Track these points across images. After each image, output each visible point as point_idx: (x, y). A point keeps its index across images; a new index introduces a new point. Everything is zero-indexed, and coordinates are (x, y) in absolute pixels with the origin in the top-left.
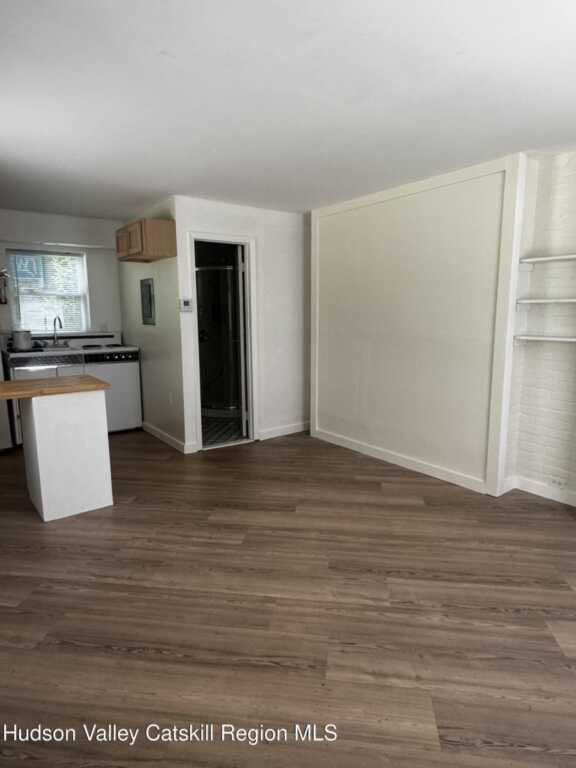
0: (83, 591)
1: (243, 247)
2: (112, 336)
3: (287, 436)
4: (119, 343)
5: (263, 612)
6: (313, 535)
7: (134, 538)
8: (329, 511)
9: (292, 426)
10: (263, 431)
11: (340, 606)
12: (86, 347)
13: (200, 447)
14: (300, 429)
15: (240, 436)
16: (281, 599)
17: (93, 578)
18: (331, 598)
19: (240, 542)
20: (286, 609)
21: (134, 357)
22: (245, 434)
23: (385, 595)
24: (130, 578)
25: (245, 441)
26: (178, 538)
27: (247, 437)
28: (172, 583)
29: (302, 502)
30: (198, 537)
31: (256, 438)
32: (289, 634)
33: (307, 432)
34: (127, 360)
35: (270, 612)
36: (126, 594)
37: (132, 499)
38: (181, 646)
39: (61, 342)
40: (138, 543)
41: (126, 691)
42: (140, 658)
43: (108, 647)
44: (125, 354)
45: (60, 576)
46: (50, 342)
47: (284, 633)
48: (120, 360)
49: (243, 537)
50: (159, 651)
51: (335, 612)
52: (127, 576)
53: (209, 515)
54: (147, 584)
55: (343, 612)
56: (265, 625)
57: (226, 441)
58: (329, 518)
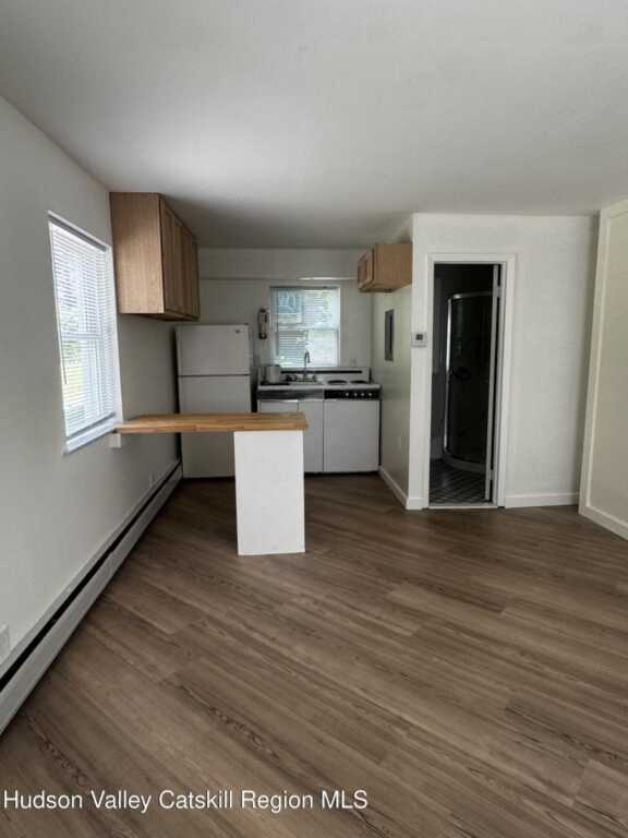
0: (228, 638)
1: (500, 266)
2: (360, 372)
3: (542, 507)
4: (367, 379)
5: (387, 737)
6: (507, 653)
7: (303, 595)
8: (548, 625)
9: (554, 496)
10: (512, 496)
11: (491, 772)
12: (331, 382)
13: (426, 504)
14: (567, 502)
15: (482, 499)
16: (419, 728)
17: (243, 628)
18: (483, 755)
19: (409, 634)
20: (416, 744)
21: (376, 395)
22: (487, 497)
23: (573, 785)
24: (273, 639)
25: (487, 506)
26: (345, 608)
27: (490, 501)
28: (309, 660)
29: (518, 602)
30: (366, 613)
31: (500, 504)
32: (402, 783)
33: (575, 507)
34: (366, 397)
35: (394, 741)
36: (259, 656)
37: (325, 550)
38: (277, 740)
39: (310, 376)
40: (303, 602)
41: (199, 768)
42: (231, 736)
43: (213, 709)
44: (365, 391)
45: (219, 616)
46: (300, 376)
47: (396, 778)
48: (359, 397)
49: (415, 628)
50: (253, 735)
51: (480, 779)
52: (272, 636)
53: (392, 589)
54: (285, 652)
55: (492, 785)
56: (379, 756)
57: (460, 502)
58: (545, 636)
